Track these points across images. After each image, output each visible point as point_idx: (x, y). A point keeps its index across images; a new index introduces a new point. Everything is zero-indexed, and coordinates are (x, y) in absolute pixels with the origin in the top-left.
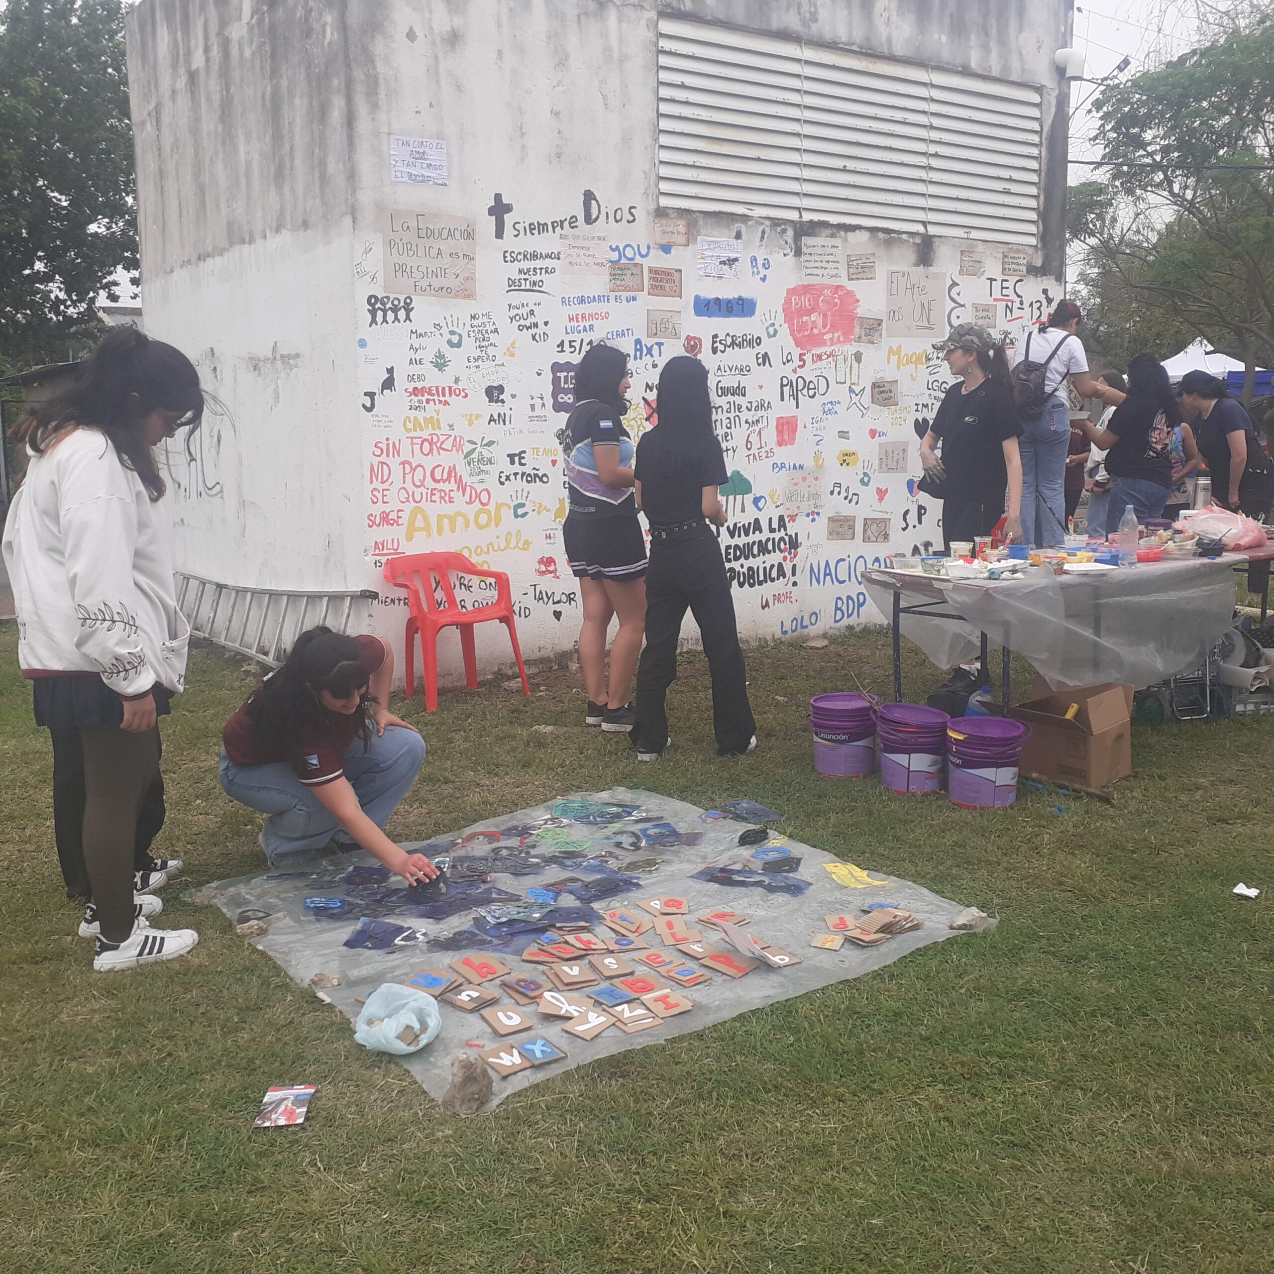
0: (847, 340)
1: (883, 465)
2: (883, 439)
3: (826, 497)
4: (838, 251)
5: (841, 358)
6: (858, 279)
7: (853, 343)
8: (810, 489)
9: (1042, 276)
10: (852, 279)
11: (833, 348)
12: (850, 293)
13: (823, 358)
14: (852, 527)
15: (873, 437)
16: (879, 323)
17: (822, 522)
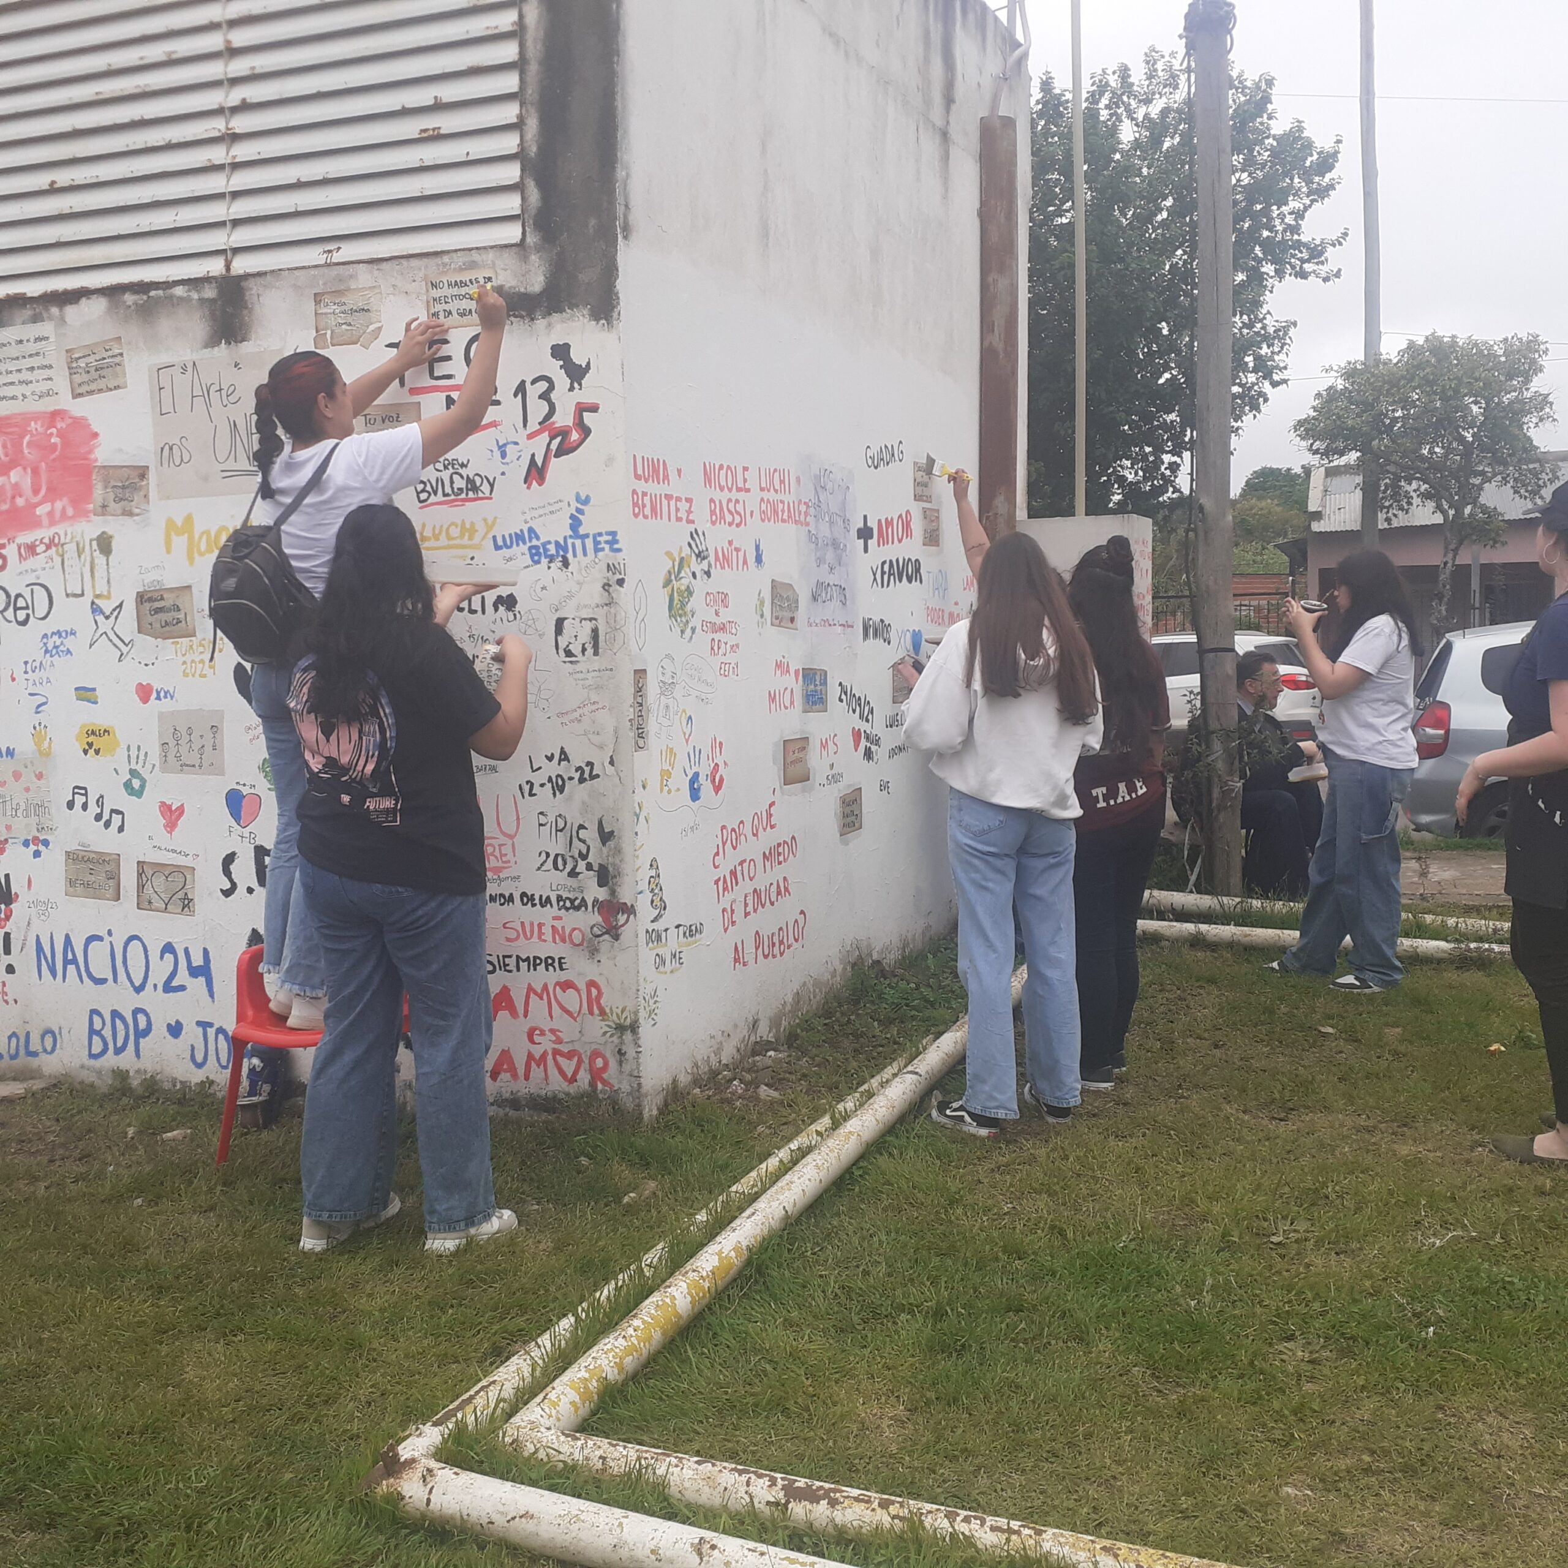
0: (81, 514)
1: (171, 757)
2: (166, 705)
3: (59, 814)
4: (49, 347)
5: (70, 549)
6: (91, 393)
7: (93, 517)
8: (30, 795)
9: (548, 313)
10: (81, 395)
11: (53, 530)
12: (80, 423)
13: (39, 549)
14: (114, 876)
15: (145, 699)
16: (142, 473)
17: (54, 861)
